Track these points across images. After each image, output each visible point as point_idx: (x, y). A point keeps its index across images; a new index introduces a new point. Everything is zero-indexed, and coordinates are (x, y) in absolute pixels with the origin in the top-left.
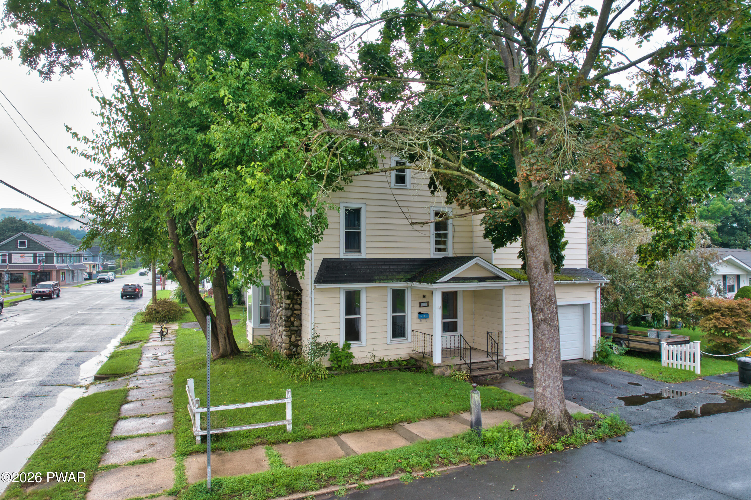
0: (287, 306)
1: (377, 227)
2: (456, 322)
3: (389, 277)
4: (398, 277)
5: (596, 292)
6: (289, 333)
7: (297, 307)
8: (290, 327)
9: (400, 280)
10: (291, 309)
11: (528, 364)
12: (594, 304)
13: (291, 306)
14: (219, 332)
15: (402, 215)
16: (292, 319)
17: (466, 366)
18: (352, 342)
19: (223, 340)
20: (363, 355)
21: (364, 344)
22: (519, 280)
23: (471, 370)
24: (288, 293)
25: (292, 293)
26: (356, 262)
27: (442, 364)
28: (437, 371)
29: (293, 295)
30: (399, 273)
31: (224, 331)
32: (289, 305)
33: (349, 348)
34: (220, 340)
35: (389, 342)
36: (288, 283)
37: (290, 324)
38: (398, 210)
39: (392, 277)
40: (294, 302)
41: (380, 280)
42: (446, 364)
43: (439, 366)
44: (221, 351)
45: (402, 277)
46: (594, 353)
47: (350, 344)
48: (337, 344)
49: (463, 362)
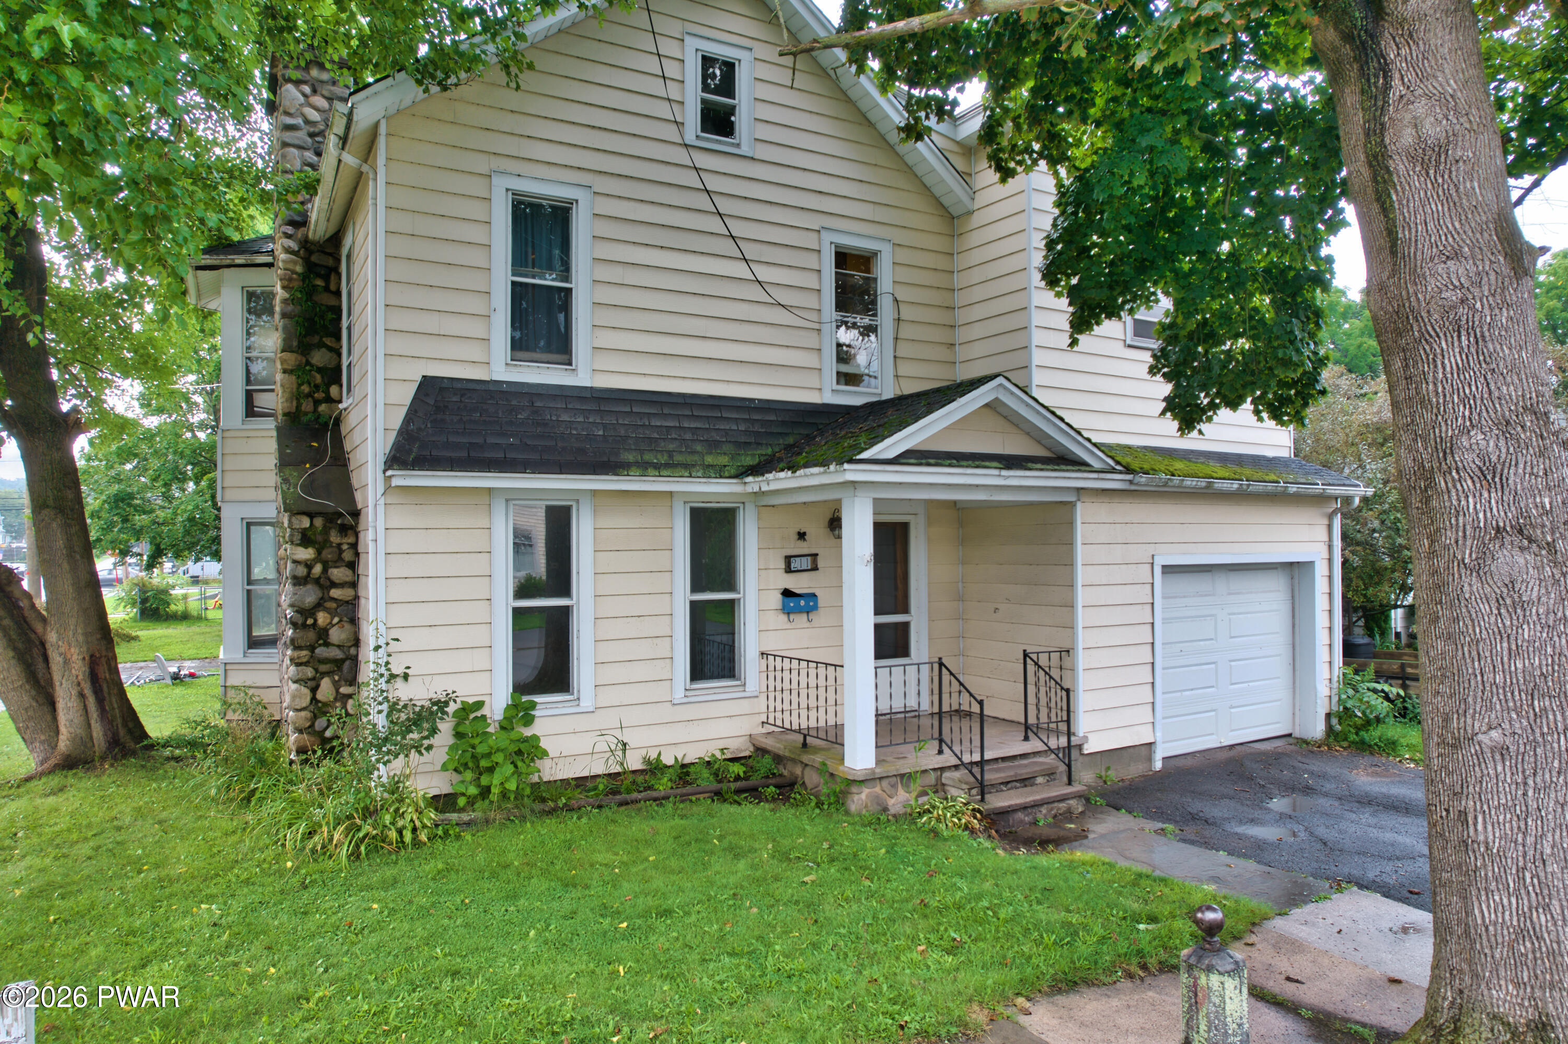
0: (301, 571)
1: (633, 277)
2: (905, 626)
3: (678, 458)
4: (709, 460)
5: (1330, 527)
6: (310, 672)
7: (338, 574)
8: (312, 648)
9: (720, 472)
10: (317, 581)
11: (1150, 759)
12: (1326, 563)
13: (318, 569)
14: (56, 677)
15: (728, 247)
16: (322, 618)
17: (962, 773)
18: (538, 699)
19: (74, 703)
20: (583, 744)
21: (587, 703)
22: (1128, 470)
23: (983, 789)
24: (306, 522)
25: (319, 522)
26: (554, 397)
27: (880, 771)
28: (860, 799)
29: (326, 531)
30: (713, 446)
31: (79, 668)
32: (309, 566)
33: (529, 720)
34: (61, 705)
35: (679, 694)
36: (310, 487)
37: (311, 635)
38: (715, 225)
39: (689, 459)
40: (327, 554)
41: (644, 467)
42: (891, 769)
43: (869, 780)
44: (64, 743)
45: (724, 460)
46: (1328, 716)
47: (533, 705)
48: (479, 705)
49: (949, 758)
